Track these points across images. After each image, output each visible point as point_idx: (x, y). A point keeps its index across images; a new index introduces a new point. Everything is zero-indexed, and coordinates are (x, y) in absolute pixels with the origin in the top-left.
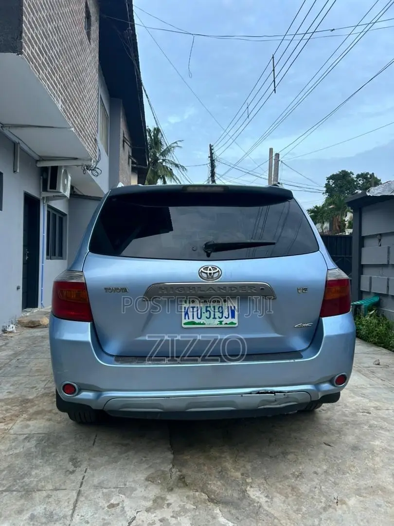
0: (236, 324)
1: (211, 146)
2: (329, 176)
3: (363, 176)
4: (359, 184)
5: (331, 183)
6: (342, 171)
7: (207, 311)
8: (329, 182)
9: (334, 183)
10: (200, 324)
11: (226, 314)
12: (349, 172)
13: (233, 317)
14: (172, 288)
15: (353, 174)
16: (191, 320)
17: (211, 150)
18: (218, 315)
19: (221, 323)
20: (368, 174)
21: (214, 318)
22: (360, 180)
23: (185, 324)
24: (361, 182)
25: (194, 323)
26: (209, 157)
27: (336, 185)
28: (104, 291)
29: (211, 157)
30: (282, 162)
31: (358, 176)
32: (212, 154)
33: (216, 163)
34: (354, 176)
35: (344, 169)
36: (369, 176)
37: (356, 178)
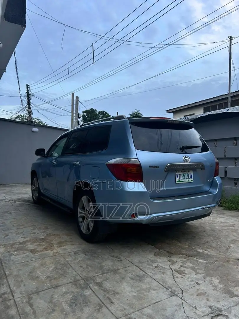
0: (192, 181)
1: (27, 86)
2: (84, 111)
3: (102, 113)
4: (100, 117)
5: (85, 115)
6: (91, 109)
7: (184, 176)
8: (84, 114)
9: (86, 115)
10: (182, 181)
11: (189, 177)
12: (95, 109)
13: (192, 178)
14: (175, 166)
15: (97, 111)
16: (179, 180)
17: (27, 88)
18: (187, 177)
19: (188, 180)
20: (104, 112)
21: (186, 179)
22: (100, 115)
23: (177, 182)
24: (101, 116)
25: (179, 181)
26: (26, 92)
27: (88, 116)
28: (149, 167)
29: (27, 92)
30: (80, 101)
31: (99, 112)
32: (28, 90)
33: (31, 97)
34: (97, 112)
35: (92, 108)
36: (105, 113)
37: (98, 113)
